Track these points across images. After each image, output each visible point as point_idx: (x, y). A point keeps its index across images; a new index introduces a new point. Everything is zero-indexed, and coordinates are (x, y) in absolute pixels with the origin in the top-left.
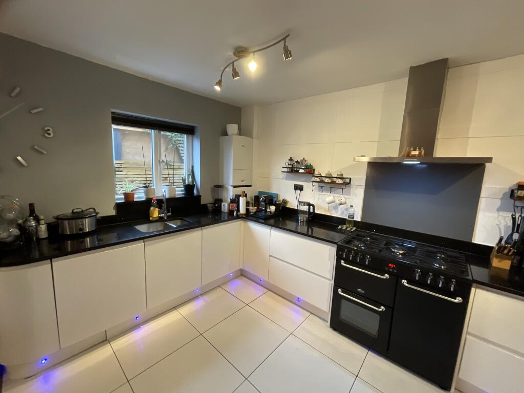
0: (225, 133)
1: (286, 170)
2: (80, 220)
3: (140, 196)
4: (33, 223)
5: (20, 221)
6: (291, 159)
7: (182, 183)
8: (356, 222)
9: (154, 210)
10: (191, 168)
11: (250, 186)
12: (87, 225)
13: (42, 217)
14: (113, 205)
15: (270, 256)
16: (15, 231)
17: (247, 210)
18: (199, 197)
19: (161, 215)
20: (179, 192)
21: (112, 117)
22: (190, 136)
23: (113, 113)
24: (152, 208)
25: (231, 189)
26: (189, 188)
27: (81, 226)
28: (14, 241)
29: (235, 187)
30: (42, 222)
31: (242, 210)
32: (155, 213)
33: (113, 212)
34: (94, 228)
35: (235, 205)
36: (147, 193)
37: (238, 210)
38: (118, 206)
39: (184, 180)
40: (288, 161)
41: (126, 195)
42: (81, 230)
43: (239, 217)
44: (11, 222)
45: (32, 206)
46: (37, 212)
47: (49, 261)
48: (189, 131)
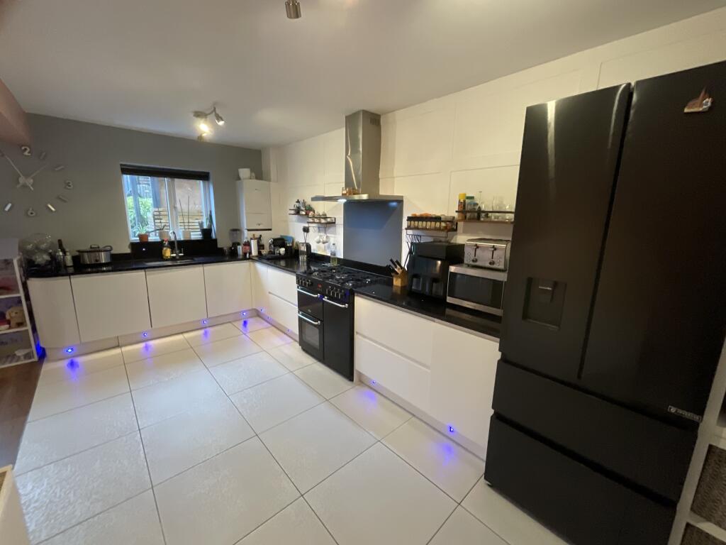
0: (239, 178)
1: (293, 212)
2: (97, 254)
3: (153, 238)
4: (61, 253)
5: (51, 251)
6: (298, 202)
7: (198, 227)
8: (339, 259)
9: (166, 250)
10: (209, 213)
11: (270, 230)
12: (104, 258)
13: (67, 250)
14: (128, 244)
15: (270, 293)
16: (46, 257)
17: (260, 253)
18: (216, 240)
19: (174, 255)
20: (196, 235)
21: (122, 169)
22: (206, 182)
23: (121, 165)
24: (165, 249)
25: (246, 232)
26: (206, 232)
27: (98, 258)
28: (46, 265)
29: (249, 230)
30: (68, 254)
31: (254, 252)
32: (168, 253)
33: (128, 251)
34: (109, 261)
35: (247, 247)
36: (161, 235)
37: (250, 253)
38: (133, 245)
39: (201, 224)
40: (295, 203)
41: (140, 236)
42: (97, 261)
43: (250, 259)
44: (45, 251)
45: (60, 241)
46: (64, 246)
47: (68, 277)
48: (204, 177)
